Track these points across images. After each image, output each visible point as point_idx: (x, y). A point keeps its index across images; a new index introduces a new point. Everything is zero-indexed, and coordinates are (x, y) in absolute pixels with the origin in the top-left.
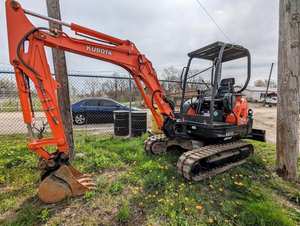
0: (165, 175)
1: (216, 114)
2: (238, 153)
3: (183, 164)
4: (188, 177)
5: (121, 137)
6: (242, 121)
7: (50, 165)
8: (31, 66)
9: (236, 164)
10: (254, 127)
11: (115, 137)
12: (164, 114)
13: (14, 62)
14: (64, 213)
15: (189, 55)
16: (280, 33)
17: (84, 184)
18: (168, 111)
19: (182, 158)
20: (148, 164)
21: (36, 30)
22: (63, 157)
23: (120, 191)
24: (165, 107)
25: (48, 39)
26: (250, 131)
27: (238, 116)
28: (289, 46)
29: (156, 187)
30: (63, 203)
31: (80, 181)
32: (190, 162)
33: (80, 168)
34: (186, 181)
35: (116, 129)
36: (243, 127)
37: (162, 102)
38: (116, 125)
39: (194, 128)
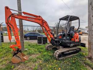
0: (50, 57)
1: (68, 38)
2: (75, 51)
3: (56, 54)
4: (57, 58)
5: (39, 44)
6: (77, 40)
7: (16, 52)
8: (11, 24)
9: (74, 55)
10: (81, 42)
11: (38, 44)
12: (51, 38)
13: (7, 23)
14: (18, 67)
15: (59, 19)
16: (88, 12)
17: (25, 58)
18: (52, 37)
19: (56, 52)
20: (46, 53)
21: (13, 14)
22: (19, 50)
23: (36, 61)
24: (51, 35)
25: (16, 16)
26: (80, 44)
27: (75, 39)
28: (91, 16)
29: (47, 61)
30: (19, 64)
31: (24, 57)
32: (58, 53)
33: (25, 53)
34: (57, 59)
35: (38, 42)
36: (77, 42)
37: (50, 34)
38: (38, 40)
39: (61, 42)
